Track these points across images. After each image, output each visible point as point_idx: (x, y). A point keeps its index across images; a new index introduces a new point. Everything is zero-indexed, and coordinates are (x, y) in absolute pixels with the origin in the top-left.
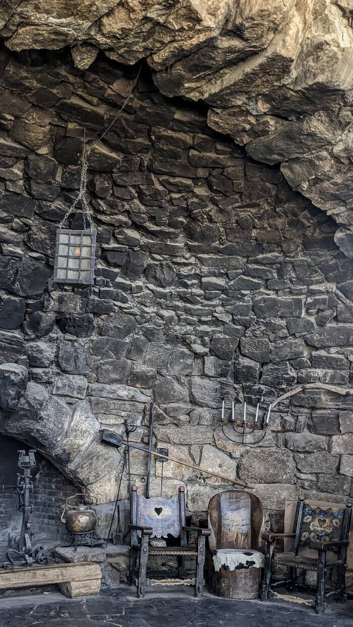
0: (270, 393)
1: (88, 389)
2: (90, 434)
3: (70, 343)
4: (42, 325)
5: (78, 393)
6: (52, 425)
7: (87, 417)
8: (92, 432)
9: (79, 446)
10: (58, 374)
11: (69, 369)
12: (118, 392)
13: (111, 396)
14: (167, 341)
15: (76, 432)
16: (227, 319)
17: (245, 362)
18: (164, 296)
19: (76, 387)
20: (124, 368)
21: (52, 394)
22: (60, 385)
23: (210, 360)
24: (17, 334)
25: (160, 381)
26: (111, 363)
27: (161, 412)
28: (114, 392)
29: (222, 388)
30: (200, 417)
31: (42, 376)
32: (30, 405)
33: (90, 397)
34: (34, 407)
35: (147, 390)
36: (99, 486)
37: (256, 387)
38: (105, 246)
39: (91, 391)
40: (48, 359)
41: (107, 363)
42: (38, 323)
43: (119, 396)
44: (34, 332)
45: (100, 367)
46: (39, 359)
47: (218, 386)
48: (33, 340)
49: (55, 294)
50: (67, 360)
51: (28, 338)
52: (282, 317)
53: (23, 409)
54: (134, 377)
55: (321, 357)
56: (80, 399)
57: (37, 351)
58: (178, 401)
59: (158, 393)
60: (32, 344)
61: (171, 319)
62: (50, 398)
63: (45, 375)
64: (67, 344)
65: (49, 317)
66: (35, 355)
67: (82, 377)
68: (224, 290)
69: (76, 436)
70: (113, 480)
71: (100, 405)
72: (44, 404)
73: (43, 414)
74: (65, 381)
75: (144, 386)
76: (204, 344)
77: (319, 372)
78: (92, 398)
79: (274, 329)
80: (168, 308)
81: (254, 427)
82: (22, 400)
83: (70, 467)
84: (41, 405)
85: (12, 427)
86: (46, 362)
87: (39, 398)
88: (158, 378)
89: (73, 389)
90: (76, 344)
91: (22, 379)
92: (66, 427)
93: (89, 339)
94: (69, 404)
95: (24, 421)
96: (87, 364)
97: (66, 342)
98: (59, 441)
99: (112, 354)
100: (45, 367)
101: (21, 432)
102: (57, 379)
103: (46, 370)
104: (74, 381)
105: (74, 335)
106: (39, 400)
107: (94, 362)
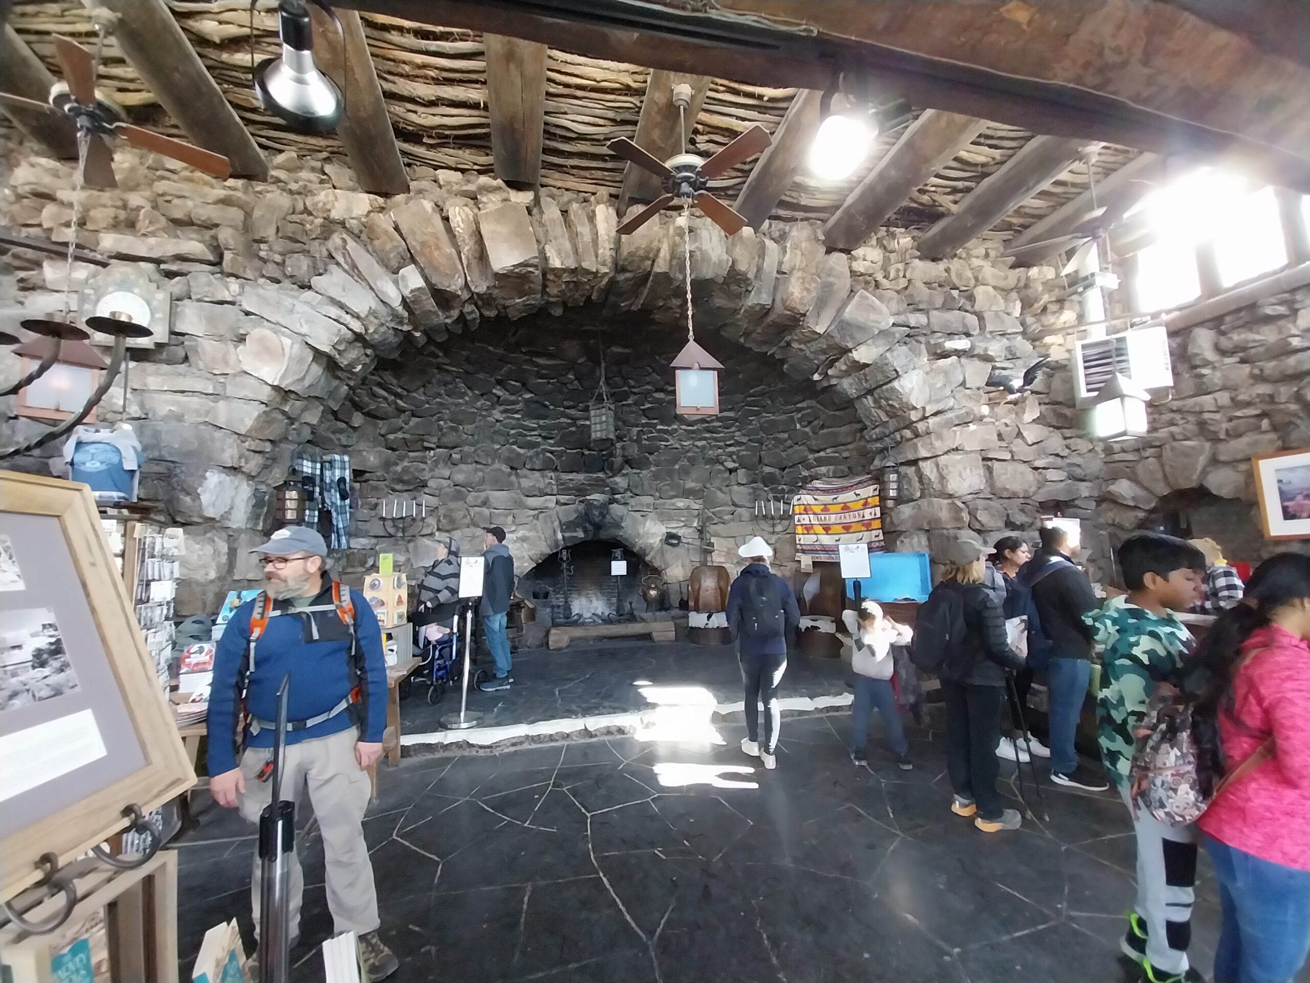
0: (789, 492)
1: (654, 505)
2: (658, 536)
3: (637, 475)
4: (616, 466)
5: (647, 508)
6: (630, 532)
7: (655, 524)
8: (660, 534)
9: (651, 544)
10: (632, 497)
11: (638, 492)
12: (677, 504)
13: (672, 507)
14: (706, 464)
15: (648, 534)
16: (745, 440)
17: (767, 469)
18: (693, 432)
19: (645, 504)
20: (678, 487)
21: (630, 511)
22: (634, 504)
23: (741, 472)
24: (601, 475)
25: (707, 492)
26: (668, 485)
27: (710, 514)
28: (674, 504)
29: (754, 492)
30: (740, 515)
31: (620, 500)
32: (614, 520)
33: (657, 510)
34: (616, 521)
35: (698, 501)
36: (670, 570)
37: (780, 488)
38: (642, 407)
39: (656, 506)
40: (623, 488)
41: (665, 485)
42: (613, 466)
43: (678, 507)
44: (611, 471)
45: (661, 488)
46: (616, 488)
47: (751, 491)
48: (612, 477)
49: (618, 445)
50: (636, 487)
51: (608, 476)
52: (784, 432)
53: (611, 523)
54: (686, 492)
55: (820, 457)
56: (650, 512)
57: (615, 484)
58: (722, 505)
59: (706, 501)
60: (612, 479)
61: (703, 447)
62: (628, 513)
63: (623, 499)
64: (634, 476)
65: (618, 460)
66: (613, 486)
67: (649, 497)
68: (736, 420)
69: (648, 538)
70: (680, 566)
71: (665, 515)
72: (624, 518)
73: (623, 525)
74: (637, 501)
75: (695, 498)
76: (734, 462)
77: (823, 469)
79: (781, 441)
80: (700, 440)
81: (782, 518)
82: (608, 516)
83: (648, 558)
84: (622, 519)
85: (604, 535)
86: (622, 491)
87: (620, 514)
88: (705, 490)
89: (643, 505)
90: (641, 475)
91: (601, 502)
92: (642, 532)
93: (649, 470)
94: (642, 516)
95: (611, 530)
96: (651, 488)
97: (634, 474)
98: (637, 542)
99: (668, 478)
100: (622, 493)
101: (609, 538)
102: (632, 500)
103: (623, 495)
104: (644, 500)
105: (639, 469)
106: (620, 516)
107: (656, 485)
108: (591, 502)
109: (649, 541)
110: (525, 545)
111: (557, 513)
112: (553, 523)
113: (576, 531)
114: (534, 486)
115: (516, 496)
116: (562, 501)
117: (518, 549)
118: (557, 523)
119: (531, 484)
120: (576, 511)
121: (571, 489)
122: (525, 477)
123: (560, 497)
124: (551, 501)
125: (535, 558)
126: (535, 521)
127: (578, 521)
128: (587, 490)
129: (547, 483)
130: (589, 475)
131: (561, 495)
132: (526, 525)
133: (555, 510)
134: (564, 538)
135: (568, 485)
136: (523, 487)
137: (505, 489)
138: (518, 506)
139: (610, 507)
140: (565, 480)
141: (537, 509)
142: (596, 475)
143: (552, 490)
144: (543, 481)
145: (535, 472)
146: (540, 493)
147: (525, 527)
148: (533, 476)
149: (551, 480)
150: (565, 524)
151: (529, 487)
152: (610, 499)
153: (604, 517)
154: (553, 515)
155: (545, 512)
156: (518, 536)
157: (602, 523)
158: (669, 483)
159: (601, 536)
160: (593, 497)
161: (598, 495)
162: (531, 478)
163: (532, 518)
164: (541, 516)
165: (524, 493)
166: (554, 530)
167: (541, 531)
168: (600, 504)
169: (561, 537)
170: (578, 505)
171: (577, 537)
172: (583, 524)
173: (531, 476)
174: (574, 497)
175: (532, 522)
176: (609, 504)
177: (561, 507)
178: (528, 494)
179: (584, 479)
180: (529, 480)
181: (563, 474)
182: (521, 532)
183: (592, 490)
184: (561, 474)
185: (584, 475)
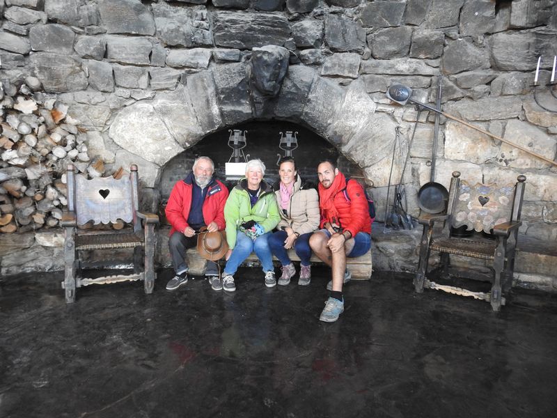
1: (360, 67)
2: (364, 115)
3: (336, 16)
5: (350, 72)
6: (321, 108)
7: (359, 97)
8: (366, 112)
9: (351, 128)
10: (327, 54)
11: (337, 45)
12: (396, 67)
13: (389, 72)
15: (347, 113)
19: (346, 66)
20: (402, 37)
21: (322, 76)
22: (329, 65)
24: (280, 15)
25: (449, 46)
26: (387, 34)
27: (451, 84)
28: (392, 67)
29: (538, 42)
30: (504, 85)
31: (308, 57)
32: (297, 88)
33: (364, 75)
34: (300, 90)
35: (433, 61)
36: (376, 168)
39: (364, 68)
40: (313, 37)
41: (381, 34)
43: (398, 71)
44: (296, 9)
45: (374, 40)
46: (303, 39)
47: (532, 40)
48: (296, 19)
50: (335, 36)
51: (291, 18)
53: (291, 93)
54: (414, 46)
56: (354, 79)
57: (301, 30)
58: (474, 68)
59: (446, 62)
60: (297, 24)
62: (319, 79)
63: (312, 56)
64: (332, 18)
66: (299, 35)
67: (354, 54)
69: (347, 118)
71: (376, 83)
72: (313, 86)
73: (310, 96)
74: (335, 60)
75: (428, 56)
78: (366, 76)
82: (288, 83)
83: (345, 149)
84: (309, 87)
85: (281, 112)
86: (311, 42)
87: (307, 80)
88: (447, 43)
89: (344, 68)
90: (343, 16)
91: (276, 59)
92: (338, 109)
93: (357, 8)
94: (341, 84)
95: (293, 104)
96: (358, 38)
97: (332, 15)
98: (330, 124)
99: (387, 22)
100: (311, 47)
101: (289, 116)
102: (327, 59)
103: (313, 50)
104: (345, 59)
105: (340, 6)
106: (306, 83)
107: (367, 35)
108: (259, 55)
109: (348, 123)
110: (166, 120)
111: (212, 74)
112: (205, 89)
113: (240, 104)
114: (177, 30)
115: (150, 45)
116: (220, 56)
117: (156, 125)
118: (211, 90)
119: (173, 26)
120: (241, 72)
121: (232, 37)
122: (164, 15)
123: (216, 50)
124: (203, 55)
125: (181, 139)
126: (180, 86)
127: (242, 87)
128: (258, 40)
129: (197, 27)
130: (262, 15)
131: (218, 46)
132: (167, 91)
133: (209, 70)
134: (222, 114)
135: (228, 31)
136: (160, 32)
137: (133, 32)
138: (156, 61)
139: (291, 67)
140: (223, 22)
141: (183, 67)
142: (273, 15)
143: (204, 38)
144: (191, 23)
145: (179, 8)
146: (187, 42)
147: (166, 93)
148: (175, 15)
149: (202, 22)
150: (222, 92)
151: (170, 32)
152: (292, 55)
153: (281, 82)
154: (206, 77)
155: (195, 73)
156: (155, 106)
157: (276, 92)
158: (388, 31)
159: (276, 112)
160: (264, 49)
161: (274, 46)
162: (173, 17)
163: (175, 80)
164: (190, 78)
165: (162, 42)
166: (208, 101)
167: (189, 101)
168: (274, 62)
169: (218, 110)
170: (244, 63)
171: (241, 112)
172: (249, 93)
173: (172, 14)
174: (238, 51)
175: (176, 86)
176: (291, 64)
177: (218, 66)
178: (169, 43)
179: (253, 21)
180: (169, 21)
181: (221, 11)
182: (159, 101)
183: (265, 38)
184: (218, 12)
185: (253, 15)
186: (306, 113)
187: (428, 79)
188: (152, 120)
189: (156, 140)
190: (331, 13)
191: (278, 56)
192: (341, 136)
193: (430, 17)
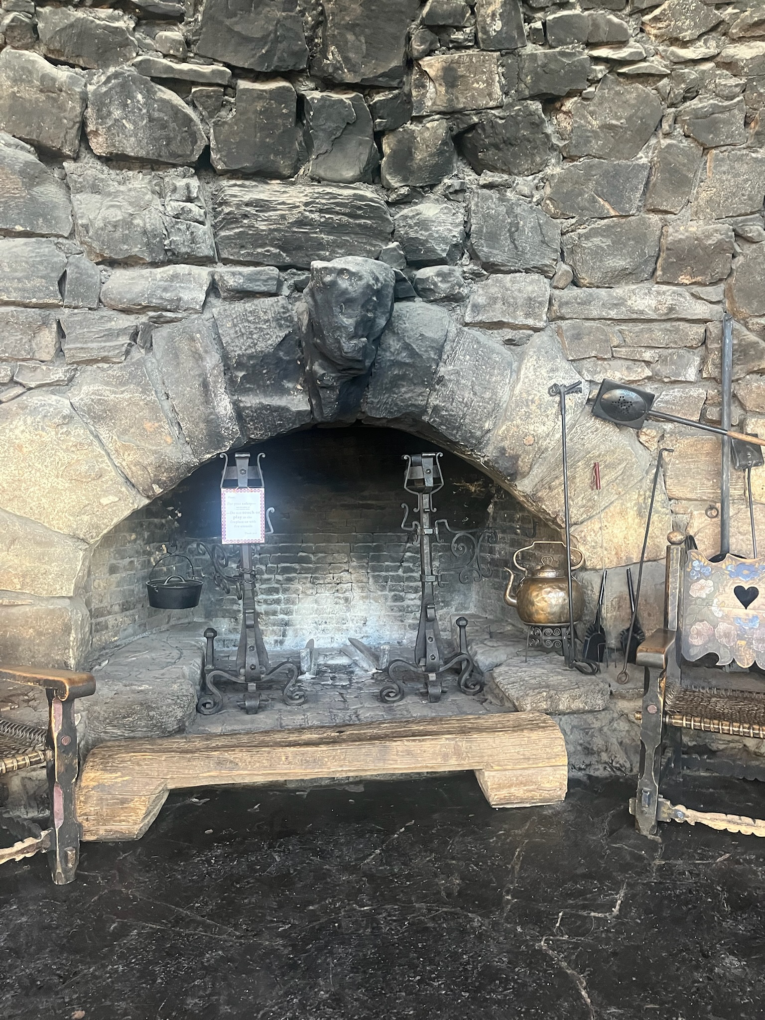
1: (550, 303)
3: (494, 194)
4: (418, 156)
5: (527, 315)
6: (468, 395)
7: (552, 370)
9: (537, 438)
10: (476, 276)
11: (498, 257)
12: (629, 303)
13: (613, 314)
15: (527, 406)
19: (520, 302)
20: (640, 238)
21: (466, 325)
22: (481, 300)
24: (367, 191)
25: (745, 256)
26: (606, 232)
28: (619, 303)
31: (435, 284)
32: (413, 353)
33: (559, 322)
34: (420, 356)
35: (710, 289)
36: (597, 526)
39: (560, 306)
40: (444, 240)
41: (594, 233)
42: (410, 155)
43: (634, 312)
44: (405, 179)
45: (579, 246)
46: (424, 243)
50: (492, 238)
51: (393, 196)
53: (401, 365)
54: (668, 256)
56: (536, 330)
57: (416, 224)
59: (740, 290)
62: (460, 333)
63: (444, 281)
64: (485, 199)
65: (430, 132)
66: (412, 235)
67: (536, 276)
69: (528, 415)
70: (632, 513)
71: (585, 339)
72: (447, 347)
73: (443, 370)
74: (493, 290)
75: (699, 279)
78: (564, 324)
82: (393, 344)
83: (523, 487)
84: (440, 350)
86: (441, 250)
88: (738, 250)
89: (515, 306)
90: (509, 194)
91: (369, 286)
92: (506, 398)
93: (540, 175)
94: (510, 342)
95: (403, 390)
96: (543, 242)
97: (486, 191)
98: (489, 431)
99: (607, 206)
100: (442, 262)
101: (397, 415)
102: (475, 287)
103: (445, 268)
104: (516, 286)
105: (503, 171)
106: (433, 340)
107: (563, 234)
108: (328, 279)
109: (532, 427)
110: (104, 433)
111: (215, 326)
112: (198, 357)
113: (284, 392)
114: (128, 223)
115: (62, 257)
116: (231, 282)
117: (78, 446)
118: (212, 361)
119: (117, 215)
120: (282, 319)
121: (258, 239)
122: (95, 189)
123: (221, 269)
125: (139, 477)
126: (138, 354)
127: (287, 353)
128: (321, 246)
129: (177, 217)
130: (328, 190)
131: (226, 262)
132: (106, 366)
133: (207, 315)
134: (240, 414)
135: (251, 227)
136: (86, 227)
137: (19, 228)
138: (76, 296)
139: (398, 306)
140: (238, 206)
141: (145, 309)
142: (351, 192)
143: (193, 241)
144: (161, 208)
145: (131, 173)
146: (151, 251)
147: (103, 370)
148: (122, 188)
149: (189, 205)
150: (240, 365)
151: (110, 228)
152: (399, 279)
153: (377, 341)
154: (199, 332)
155: (172, 321)
156: (75, 400)
157: (368, 363)
158: (608, 227)
159: (365, 408)
160: (338, 263)
161: (359, 259)
162: (116, 194)
163: (125, 340)
164: (160, 335)
165: (91, 251)
166: (205, 385)
167: (160, 387)
168: (363, 294)
169: (230, 407)
170: (288, 297)
171: (286, 409)
172: (303, 366)
173: (114, 187)
174: (276, 271)
175: (127, 353)
176: (397, 299)
177: (227, 305)
178: (107, 253)
179: (306, 204)
180: (107, 202)
181: (233, 182)
182: (85, 388)
183: (334, 242)
184: (225, 183)
185: (308, 190)
186: (436, 409)
187: (700, 329)
188: (68, 433)
189: (78, 480)
190: (484, 186)
191: (372, 282)
192: (516, 458)
193: (703, 194)
